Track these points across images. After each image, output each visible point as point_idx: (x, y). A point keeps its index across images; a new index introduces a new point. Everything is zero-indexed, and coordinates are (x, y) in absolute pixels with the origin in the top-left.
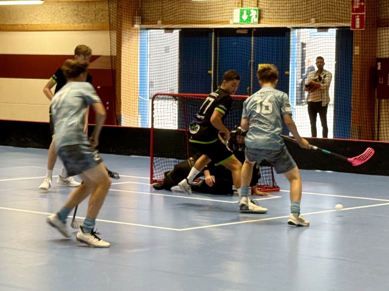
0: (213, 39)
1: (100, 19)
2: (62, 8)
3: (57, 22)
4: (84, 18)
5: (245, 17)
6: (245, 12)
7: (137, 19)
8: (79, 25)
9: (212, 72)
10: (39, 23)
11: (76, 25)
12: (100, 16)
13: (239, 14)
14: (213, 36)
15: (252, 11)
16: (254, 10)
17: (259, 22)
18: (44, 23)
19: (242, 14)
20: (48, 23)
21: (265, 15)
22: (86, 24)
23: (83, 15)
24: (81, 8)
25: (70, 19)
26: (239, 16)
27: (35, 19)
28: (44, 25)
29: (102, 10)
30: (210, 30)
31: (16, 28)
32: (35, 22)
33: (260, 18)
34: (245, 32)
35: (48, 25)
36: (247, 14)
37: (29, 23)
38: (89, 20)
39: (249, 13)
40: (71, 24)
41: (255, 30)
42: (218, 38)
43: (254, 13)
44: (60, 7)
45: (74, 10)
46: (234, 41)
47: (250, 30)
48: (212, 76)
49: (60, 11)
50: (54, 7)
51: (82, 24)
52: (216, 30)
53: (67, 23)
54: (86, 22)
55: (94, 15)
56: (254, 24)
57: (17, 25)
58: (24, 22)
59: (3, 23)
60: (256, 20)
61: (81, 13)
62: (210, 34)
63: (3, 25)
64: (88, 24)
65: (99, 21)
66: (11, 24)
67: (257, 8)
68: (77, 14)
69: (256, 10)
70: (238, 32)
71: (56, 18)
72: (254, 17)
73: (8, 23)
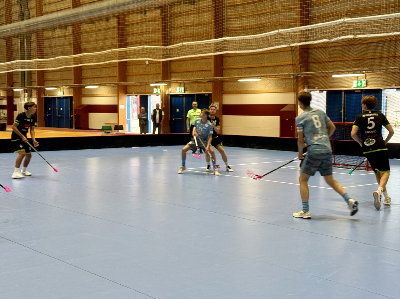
0: (343, 96)
1: (288, 87)
2: (270, 82)
3: (267, 89)
4: (280, 87)
5: (359, 84)
6: (359, 82)
7: (306, 86)
8: (277, 90)
9: (342, 111)
10: (259, 89)
11: (276, 90)
12: (288, 85)
13: (356, 83)
14: (343, 94)
15: (362, 81)
16: (364, 81)
17: (366, 87)
18: (261, 89)
19: (358, 83)
20: (263, 89)
21: (369, 83)
22: (281, 90)
23: (279, 85)
24: (278, 82)
25: (273, 87)
26: (356, 84)
27: (257, 87)
28: (261, 90)
29: (289, 83)
30: (341, 91)
31: (248, 92)
32: (257, 89)
33: (367, 84)
34: (359, 91)
35: (263, 90)
36: (360, 83)
37: (254, 90)
38: (283, 88)
39: (361, 82)
40: (274, 90)
41: (364, 90)
42: (346, 95)
43: (364, 82)
44: (269, 82)
45: (276, 83)
46: (354, 96)
47: (362, 90)
48: (343, 114)
49: (269, 84)
50: (266, 82)
51: (279, 90)
52: (345, 91)
53: (272, 89)
54: (281, 89)
55: (285, 85)
56: (364, 87)
57: (248, 91)
58: (252, 89)
59: (242, 90)
60: (365, 85)
61: (278, 84)
62: (341, 93)
63: (242, 91)
64: (282, 89)
65: (288, 88)
66: (246, 90)
67: (366, 80)
68: (277, 85)
69: (365, 81)
70: (356, 91)
71: (267, 87)
72: (364, 84)
73: (244, 90)
